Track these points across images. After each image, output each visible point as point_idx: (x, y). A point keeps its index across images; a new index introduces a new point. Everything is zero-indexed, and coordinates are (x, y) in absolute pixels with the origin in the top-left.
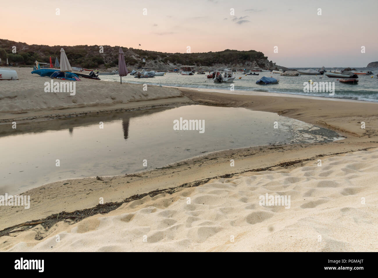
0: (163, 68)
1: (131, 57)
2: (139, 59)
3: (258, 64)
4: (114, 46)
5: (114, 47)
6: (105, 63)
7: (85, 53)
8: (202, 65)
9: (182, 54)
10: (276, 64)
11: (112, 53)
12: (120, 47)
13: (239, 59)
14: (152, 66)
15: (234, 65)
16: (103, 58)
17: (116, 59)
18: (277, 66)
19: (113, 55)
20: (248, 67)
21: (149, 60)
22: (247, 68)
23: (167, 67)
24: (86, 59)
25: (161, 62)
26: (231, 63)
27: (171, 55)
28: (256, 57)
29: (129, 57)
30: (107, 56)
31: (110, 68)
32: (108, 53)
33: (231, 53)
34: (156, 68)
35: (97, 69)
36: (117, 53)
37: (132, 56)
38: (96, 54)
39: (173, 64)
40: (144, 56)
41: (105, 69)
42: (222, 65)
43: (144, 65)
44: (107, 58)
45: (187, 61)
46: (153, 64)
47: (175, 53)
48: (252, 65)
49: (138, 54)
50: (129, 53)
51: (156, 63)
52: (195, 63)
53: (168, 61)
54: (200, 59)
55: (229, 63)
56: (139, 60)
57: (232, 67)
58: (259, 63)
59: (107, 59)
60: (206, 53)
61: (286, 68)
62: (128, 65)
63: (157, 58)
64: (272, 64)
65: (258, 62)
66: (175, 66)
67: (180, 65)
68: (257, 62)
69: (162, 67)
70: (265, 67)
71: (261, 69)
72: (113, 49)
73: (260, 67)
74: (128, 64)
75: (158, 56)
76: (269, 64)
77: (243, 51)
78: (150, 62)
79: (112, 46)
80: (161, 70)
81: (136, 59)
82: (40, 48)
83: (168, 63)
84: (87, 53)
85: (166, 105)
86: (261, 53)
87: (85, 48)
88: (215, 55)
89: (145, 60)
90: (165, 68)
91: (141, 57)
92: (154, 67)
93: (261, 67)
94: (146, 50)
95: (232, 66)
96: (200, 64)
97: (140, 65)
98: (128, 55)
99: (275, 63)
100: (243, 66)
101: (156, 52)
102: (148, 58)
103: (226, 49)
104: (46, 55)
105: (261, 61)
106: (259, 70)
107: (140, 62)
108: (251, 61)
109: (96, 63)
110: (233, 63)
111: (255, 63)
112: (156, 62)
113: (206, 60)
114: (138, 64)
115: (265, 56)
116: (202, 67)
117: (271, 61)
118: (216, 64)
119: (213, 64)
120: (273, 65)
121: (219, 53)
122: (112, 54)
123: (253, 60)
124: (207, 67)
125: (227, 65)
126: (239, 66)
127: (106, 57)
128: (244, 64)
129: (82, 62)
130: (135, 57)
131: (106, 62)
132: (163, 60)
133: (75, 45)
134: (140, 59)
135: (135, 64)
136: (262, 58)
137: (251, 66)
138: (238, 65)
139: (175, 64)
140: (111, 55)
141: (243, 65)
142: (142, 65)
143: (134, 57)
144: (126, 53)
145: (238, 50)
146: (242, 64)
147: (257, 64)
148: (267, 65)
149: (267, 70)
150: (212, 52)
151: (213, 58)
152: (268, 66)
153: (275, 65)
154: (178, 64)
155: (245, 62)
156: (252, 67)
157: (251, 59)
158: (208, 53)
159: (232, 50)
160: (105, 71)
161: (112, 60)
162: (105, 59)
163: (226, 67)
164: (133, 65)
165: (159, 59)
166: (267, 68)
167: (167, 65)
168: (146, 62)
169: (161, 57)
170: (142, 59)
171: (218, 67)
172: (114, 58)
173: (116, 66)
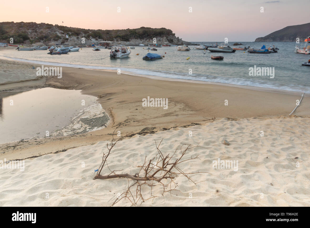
2: (62, 35)
3: (167, 39)
4: (40, 23)
5: (39, 24)
6: (31, 39)
7: (11, 30)
8: (121, 40)
9: (103, 30)
11: (37, 30)
13: (151, 36)
14: (74, 41)
15: (148, 40)
16: (28, 34)
17: (41, 35)
18: (183, 41)
19: (38, 32)
20: (160, 42)
21: (72, 36)
22: (159, 42)
23: (88, 42)
24: (11, 35)
25: (83, 37)
26: (145, 38)
27: (93, 31)
28: (166, 34)
29: (53, 33)
30: (32, 32)
31: (34, 43)
32: (33, 30)
33: (146, 30)
34: (78, 43)
35: (22, 44)
37: (56, 32)
38: (22, 30)
40: (68, 32)
41: (30, 45)
42: (138, 40)
43: (67, 41)
45: (107, 37)
46: (75, 40)
47: (97, 30)
48: (163, 40)
49: (62, 30)
50: (54, 30)
52: (114, 39)
53: (91, 37)
54: (119, 35)
55: (144, 39)
56: (62, 36)
58: (168, 38)
59: (32, 35)
60: (125, 30)
62: (52, 41)
63: (81, 34)
64: (179, 39)
66: (97, 41)
67: (102, 40)
68: (167, 38)
70: (173, 42)
71: (170, 44)
72: (39, 26)
73: (169, 42)
74: (52, 39)
75: (81, 32)
76: (176, 40)
77: (156, 28)
78: (72, 38)
79: (38, 23)
81: (60, 35)
83: (90, 38)
84: (13, 29)
86: (170, 30)
87: (11, 24)
88: (132, 32)
89: (68, 36)
91: (65, 33)
92: (76, 42)
94: (71, 27)
95: (146, 41)
96: (119, 40)
97: (63, 40)
99: (182, 39)
101: (80, 29)
102: (71, 34)
103: (142, 27)
105: (170, 37)
107: (63, 38)
108: (162, 37)
109: (21, 39)
110: (147, 39)
111: (165, 39)
112: (78, 38)
113: (124, 36)
114: (61, 40)
115: (173, 33)
116: (121, 42)
117: (178, 37)
118: (133, 39)
121: (135, 30)
123: (164, 36)
124: (125, 42)
125: (142, 40)
127: (31, 33)
130: (59, 33)
131: (32, 38)
132: (86, 36)
134: (64, 35)
135: (58, 40)
136: (170, 35)
137: (162, 41)
139: (97, 40)
140: (36, 32)
142: (65, 41)
143: (58, 33)
144: (51, 29)
145: (151, 28)
147: (166, 39)
148: (175, 40)
149: (174, 45)
150: (130, 29)
151: (130, 34)
152: (175, 42)
154: (100, 40)
157: (162, 35)
158: (127, 29)
159: (147, 27)
160: (30, 46)
161: (37, 36)
162: (30, 35)
163: (141, 42)
164: (57, 40)
165: (82, 35)
166: (175, 43)
167: (90, 41)
168: (69, 38)
169: (84, 33)
170: (66, 35)
171: (135, 42)
172: (39, 34)
173: (41, 42)
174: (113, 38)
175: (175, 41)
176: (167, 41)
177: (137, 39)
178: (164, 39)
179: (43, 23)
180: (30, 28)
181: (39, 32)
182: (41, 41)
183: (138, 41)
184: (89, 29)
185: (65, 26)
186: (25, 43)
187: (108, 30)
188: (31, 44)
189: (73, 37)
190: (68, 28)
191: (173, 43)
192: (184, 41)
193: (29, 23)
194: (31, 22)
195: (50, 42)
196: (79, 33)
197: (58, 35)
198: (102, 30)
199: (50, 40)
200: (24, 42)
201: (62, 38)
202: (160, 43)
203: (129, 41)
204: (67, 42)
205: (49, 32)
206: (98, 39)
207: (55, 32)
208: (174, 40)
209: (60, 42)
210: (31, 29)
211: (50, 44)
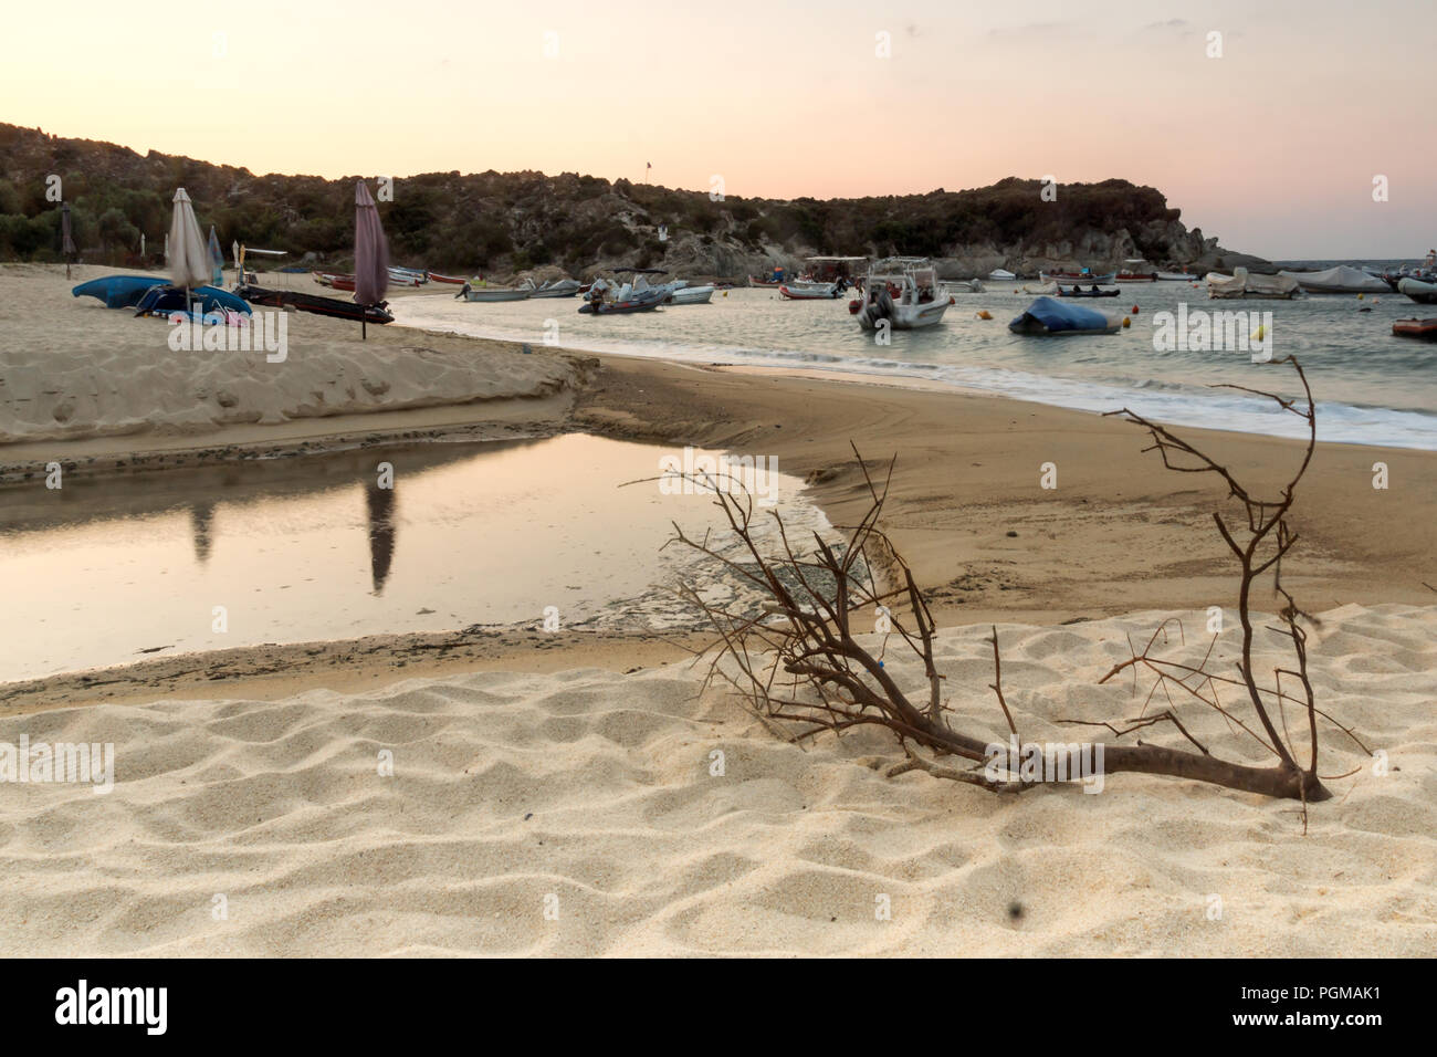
0: (737, 269)
1: (615, 217)
2: (643, 227)
3: (1136, 242)
4: (559, 174)
5: (556, 177)
6: (516, 247)
7: (446, 207)
8: (903, 253)
10: (1218, 245)
11: (543, 206)
12: (581, 175)
14: (690, 257)
15: (1034, 250)
16: (509, 225)
17: (556, 231)
18: (1225, 253)
19: (547, 215)
20: (1096, 258)
21: (684, 232)
22: (1093, 261)
23: (751, 261)
24: (445, 231)
25: (732, 238)
26: (1021, 240)
27: (777, 208)
28: (1133, 213)
29: (606, 221)
30: (524, 218)
31: (529, 269)
32: (529, 206)
33: (1025, 194)
34: (706, 267)
35: (479, 273)
36: (563, 205)
37: (620, 214)
38: (486, 207)
39: (782, 248)
40: (666, 215)
41: (512, 275)
42: (985, 251)
43: (659, 254)
44: (525, 227)
45: (840, 237)
46: (696, 249)
47: (794, 201)
48: (1112, 247)
49: (642, 206)
50: (610, 204)
51: (706, 247)
52: (870, 245)
53: (764, 237)
54: (895, 223)
55: (1013, 243)
56: (643, 233)
57: (1026, 259)
58: (1143, 239)
59: (523, 232)
61: (1264, 262)
62: (601, 257)
63: (721, 223)
64: (1201, 241)
65: (1139, 234)
66: (791, 256)
67: (812, 251)
68: (1135, 234)
69: (732, 260)
70: (1167, 258)
71: (1150, 269)
72: (553, 187)
73: (1148, 258)
74: (599, 249)
75: (723, 213)
76: (1185, 245)
77: (1077, 184)
78: (685, 241)
80: (729, 274)
81: (632, 228)
82: (291, 189)
83: (761, 243)
84: (452, 206)
85: (431, 434)
86: (1154, 190)
87: (448, 183)
88: (955, 205)
89: (668, 234)
90: (742, 268)
91: (655, 220)
92: (698, 263)
93: (1152, 258)
95: (1027, 253)
96: (894, 249)
97: (646, 253)
98: (604, 214)
99: (1216, 239)
100: (1073, 255)
102: (681, 223)
103: (1007, 177)
104: (306, 218)
105: (1154, 231)
106: (1145, 273)
107: (647, 243)
108: (1108, 235)
109: (479, 248)
110: (1032, 242)
111: (1127, 242)
112: (706, 241)
113: (920, 229)
114: (639, 250)
115: (1169, 206)
117: (1197, 231)
118: (958, 245)
119: (948, 246)
120: (1208, 248)
121: (974, 194)
122: (546, 209)
123: (1118, 227)
125: (1006, 251)
126: (1055, 255)
127: (520, 222)
128: (1076, 245)
129: (431, 246)
130: (632, 219)
131: (521, 244)
132: (741, 230)
133: (414, 173)
134: (650, 228)
135: (624, 250)
136: (1157, 216)
137: (1107, 254)
138: (1050, 249)
139: (788, 250)
140: (540, 215)
141: (1073, 250)
142: (652, 254)
143: (625, 219)
144: (598, 202)
146: (1069, 246)
147: (1132, 243)
148: (1179, 248)
149: (1176, 271)
151: (947, 220)
152: (1180, 256)
153: (1214, 246)
154: (803, 249)
155: (1083, 234)
156: (1111, 257)
157: (1110, 221)
159: (1031, 180)
160: (509, 281)
161: (542, 236)
162: (515, 232)
163: (1002, 260)
164: (618, 254)
165: (727, 226)
166: (1179, 264)
167: (757, 256)
168: (669, 240)
169: (735, 218)
170: (656, 226)
171: (967, 259)
172: (549, 225)
173: (555, 262)
174: (865, 242)
175: (1180, 253)
176: (1135, 251)
177: (978, 246)
178: (1121, 243)
179: (569, 174)
180: (518, 198)
181: (551, 217)
182: (557, 258)
183: (986, 255)
184: (757, 199)
185: (655, 185)
186: (493, 270)
187: (844, 200)
188: (516, 272)
189: (687, 235)
190: (668, 192)
191: (1170, 262)
192: (1233, 253)
193: (515, 176)
194: (524, 171)
195: (590, 262)
196: (715, 216)
197: (625, 226)
198: (817, 199)
199: (591, 254)
200: (490, 262)
201: (643, 243)
202: (1098, 263)
203: (940, 256)
204: (661, 263)
205: (590, 213)
206: (796, 248)
207: (616, 214)
208: (1174, 247)
209: (633, 263)
210: (520, 202)
211: (590, 270)
